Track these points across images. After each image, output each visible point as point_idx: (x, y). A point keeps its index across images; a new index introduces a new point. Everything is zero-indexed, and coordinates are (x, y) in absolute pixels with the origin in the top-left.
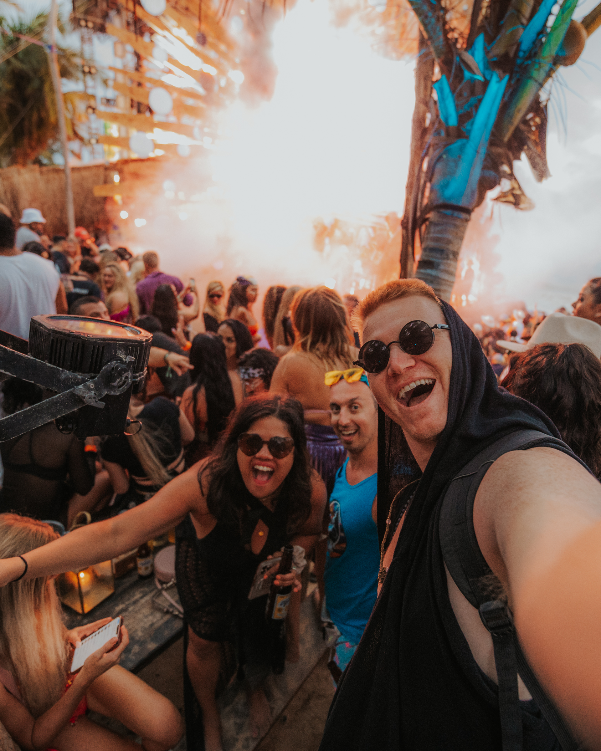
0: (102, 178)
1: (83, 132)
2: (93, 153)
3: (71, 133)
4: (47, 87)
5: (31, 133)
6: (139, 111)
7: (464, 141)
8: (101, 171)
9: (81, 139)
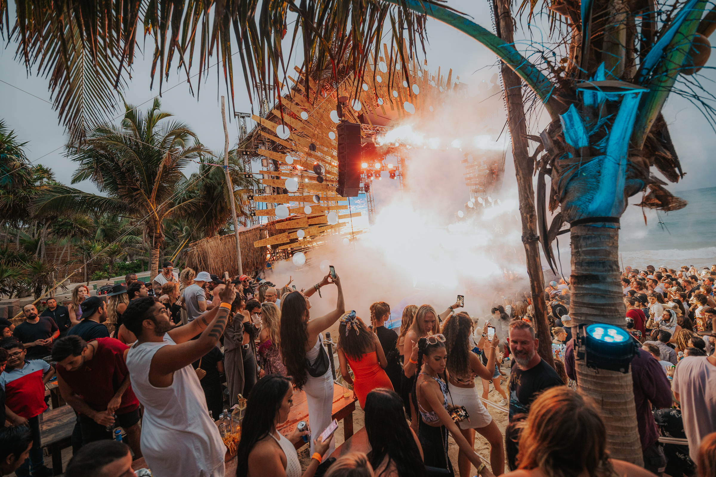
0: (258, 236)
1: (247, 211)
2: (252, 221)
3: (239, 212)
4: (225, 191)
5: (216, 216)
6: (278, 193)
7: (601, 157)
8: (258, 231)
9: (245, 215)
